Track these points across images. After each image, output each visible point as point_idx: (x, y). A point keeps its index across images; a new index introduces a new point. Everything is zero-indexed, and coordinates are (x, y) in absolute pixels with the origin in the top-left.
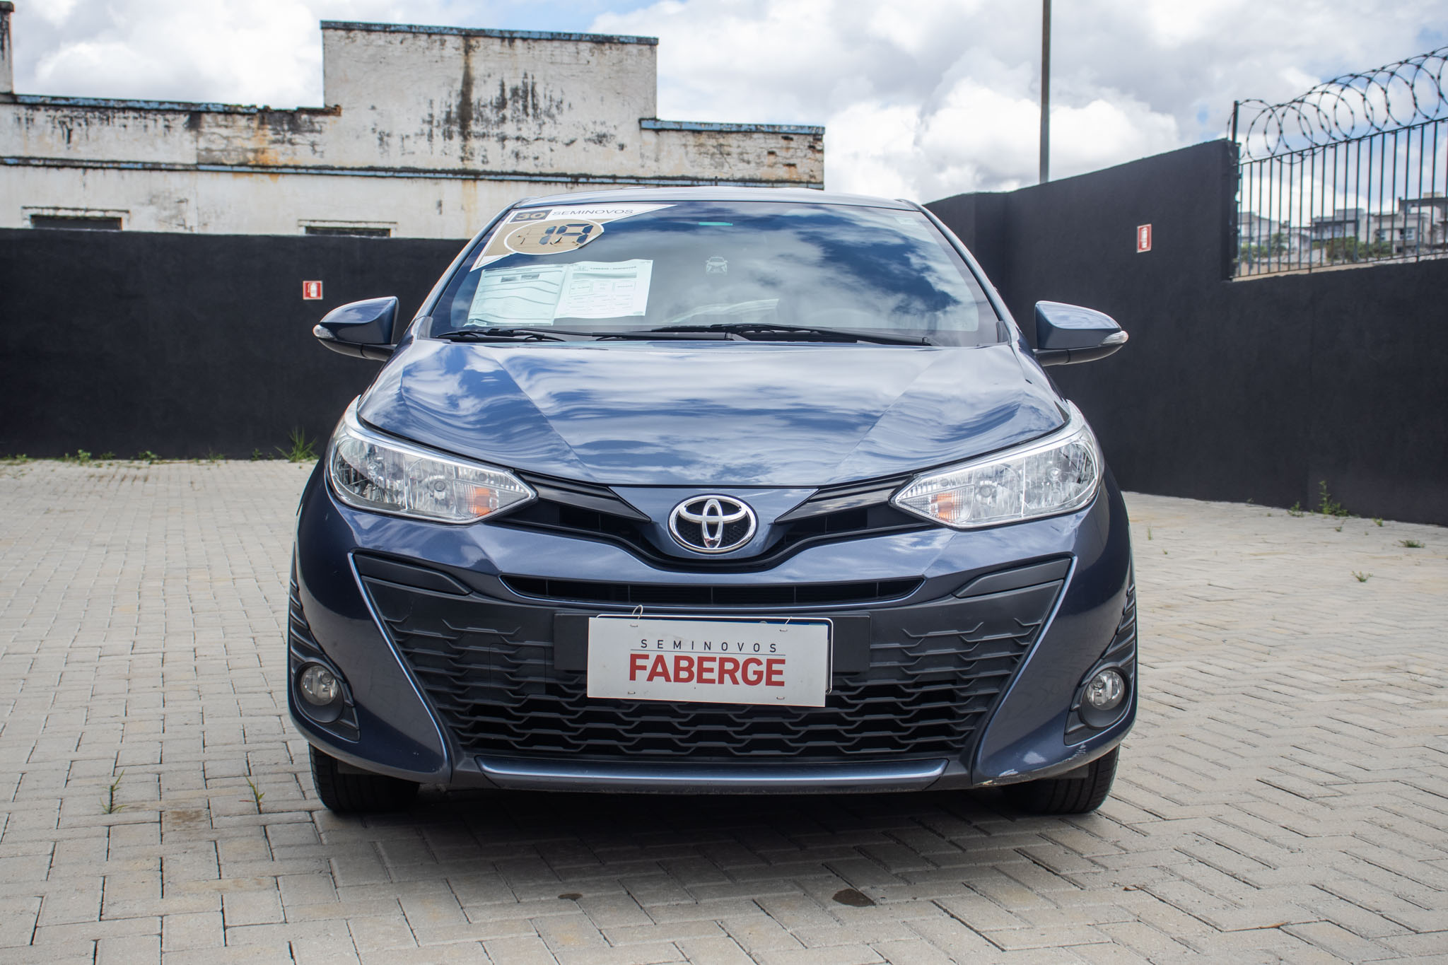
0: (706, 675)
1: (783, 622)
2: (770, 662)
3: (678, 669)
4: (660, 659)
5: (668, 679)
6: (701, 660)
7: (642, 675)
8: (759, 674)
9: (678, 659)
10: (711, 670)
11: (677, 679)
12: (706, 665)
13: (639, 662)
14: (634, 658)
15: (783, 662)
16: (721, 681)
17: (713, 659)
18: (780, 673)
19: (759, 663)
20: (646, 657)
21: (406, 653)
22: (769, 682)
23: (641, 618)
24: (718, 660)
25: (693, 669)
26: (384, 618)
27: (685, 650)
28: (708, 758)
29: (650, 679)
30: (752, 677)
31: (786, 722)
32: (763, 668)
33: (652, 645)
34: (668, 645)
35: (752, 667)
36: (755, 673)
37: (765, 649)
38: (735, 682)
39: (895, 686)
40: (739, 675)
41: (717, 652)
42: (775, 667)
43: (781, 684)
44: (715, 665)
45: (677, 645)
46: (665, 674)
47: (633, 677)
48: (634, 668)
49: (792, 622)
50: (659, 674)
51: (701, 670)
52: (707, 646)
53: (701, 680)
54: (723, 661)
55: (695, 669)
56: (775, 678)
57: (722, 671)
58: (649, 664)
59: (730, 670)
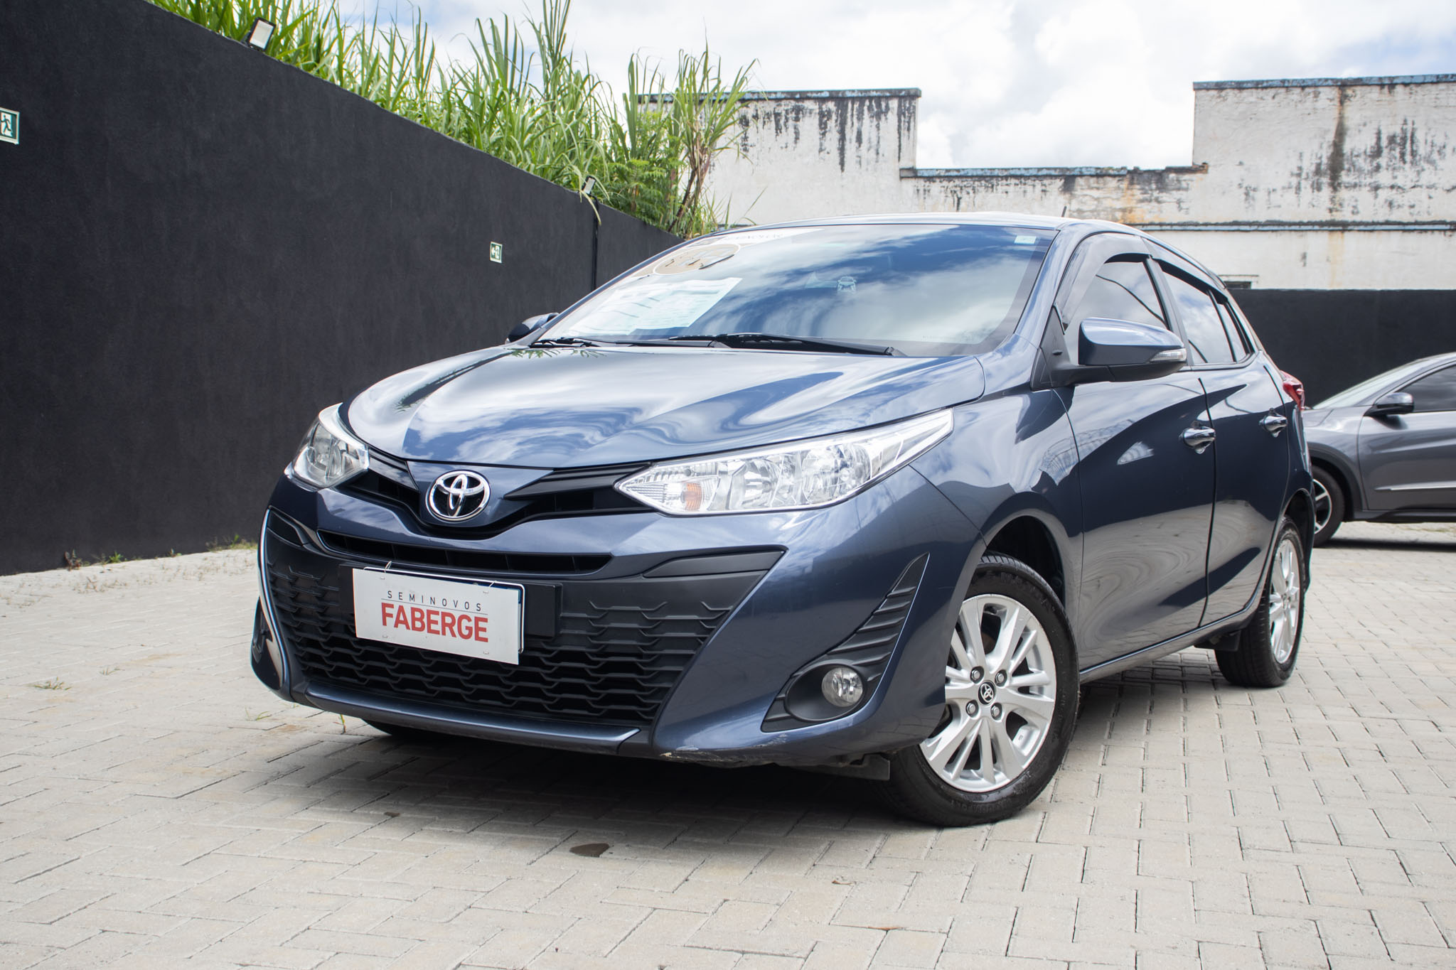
0: (433, 627)
1: (487, 584)
2: (477, 620)
3: (414, 619)
4: (401, 609)
5: (408, 628)
6: (429, 612)
7: (391, 621)
8: (469, 628)
9: (413, 610)
10: (436, 622)
11: (414, 628)
12: (433, 617)
13: (388, 610)
14: (384, 606)
15: (485, 620)
16: (444, 633)
17: (437, 613)
18: (484, 630)
19: (469, 620)
20: (392, 606)
21: (273, 591)
22: (478, 638)
23: (387, 572)
24: (440, 614)
25: (422, 620)
26: (268, 562)
27: (417, 603)
28: (452, 702)
29: (396, 626)
30: (465, 632)
31: (500, 676)
32: (472, 624)
33: (395, 596)
34: (406, 598)
35: (465, 623)
36: (467, 628)
37: (473, 608)
38: (454, 635)
39: (582, 653)
40: (455, 628)
41: (438, 607)
42: (481, 624)
43: (485, 640)
44: (438, 618)
45: (412, 598)
46: (405, 622)
47: (385, 623)
48: (385, 615)
49: (495, 585)
50: (402, 622)
51: (430, 622)
52: (433, 601)
53: (430, 631)
54: (444, 615)
55: (425, 620)
56: (481, 634)
57: (444, 625)
58: (394, 611)
59: (451, 624)
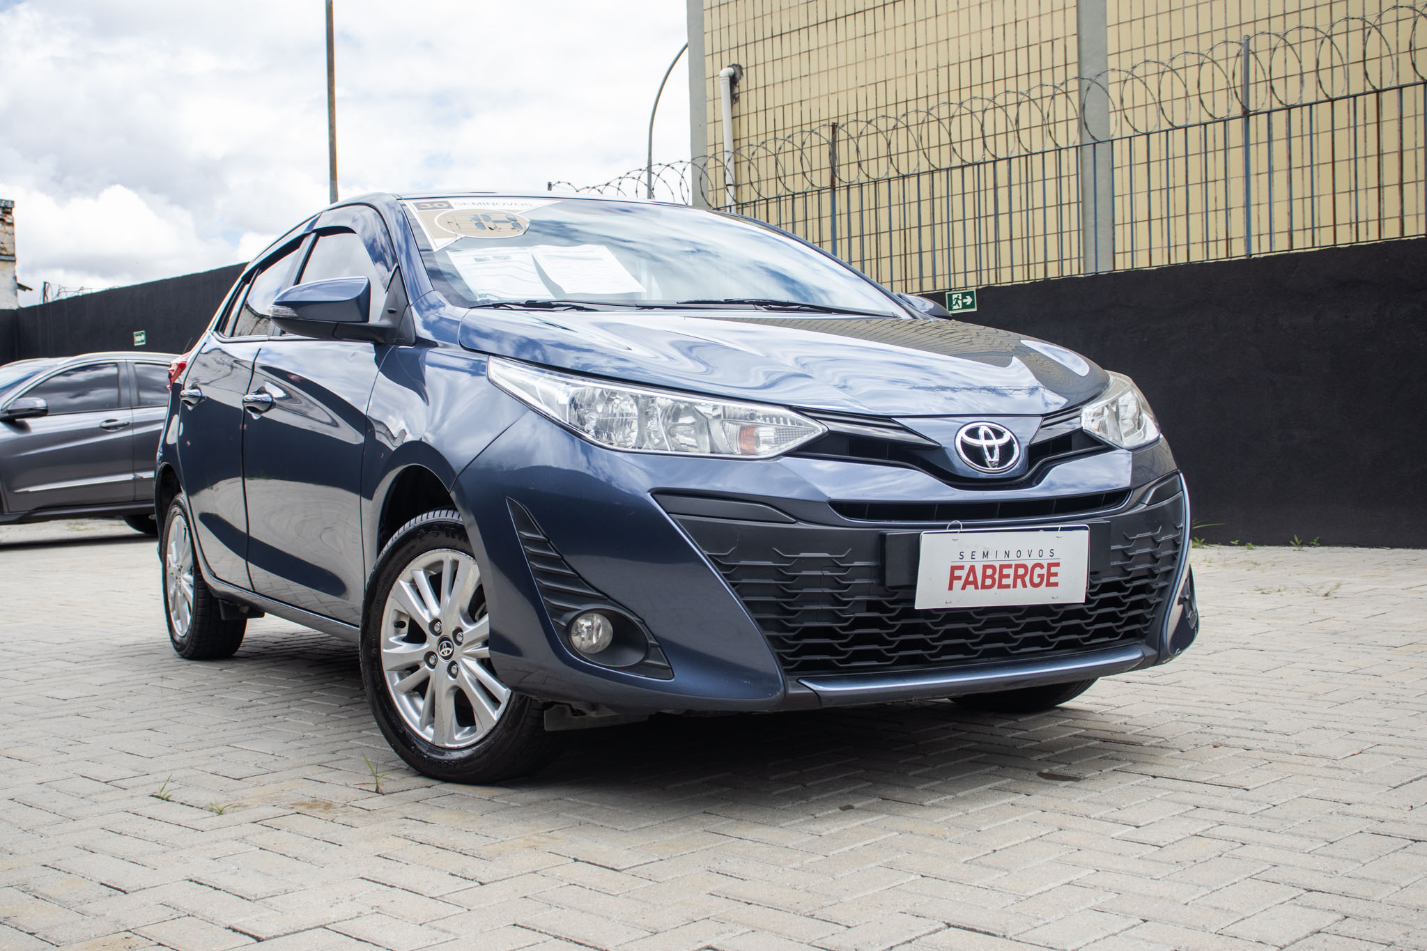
0: (1005, 581)
1: (1056, 529)
2: (1050, 565)
3: (985, 577)
4: (972, 569)
5: (977, 588)
6: (1002, 567)
7: (958, 584)
8: (1041, 576)
9: (985, 567)
10: (1008, 576)
11: (984, 587)
12: (1005, 571)
13: (957, 573)
14: (953, 568)
15: (1057, 565)
16: (1015, 586)
17: (1009, 566)
18: (1055, 574)
19: (1041, 566)
20: (962, 568)
21: (734, 585)
22: (1049, 584)
23: (961, 532)
24: (1013, 567)
25: (994, 576)
26: (706, 553)
27: (991, 560)
29: (963, 588)
30: (1037, 580)
32: (1044, 571)
33: (967, 556)
34: (979, 556)
35: (1038, 571)
36: (1039, 576)
37: (1047, 554)
38: (1024, 585)
39: (1118, 582)
40: (1027, 579)
41: (1013, 560)
42: (1053, 570)
43: (1056, 584)
44: (1011, 572)
45: (986, 555)
46: (975, 583)
47: (951, 588)
48: (953, 578)
49: (1063, 529)
50: (971, 583)
51: (1002, 576)
52: (1007, 554)
53: (1001, 586)
54: (1017, 566)
55: (997, 576)
56: (1053, 580)
57: (1016, 576)
58: (963, 574)
59: (1023, 574)
